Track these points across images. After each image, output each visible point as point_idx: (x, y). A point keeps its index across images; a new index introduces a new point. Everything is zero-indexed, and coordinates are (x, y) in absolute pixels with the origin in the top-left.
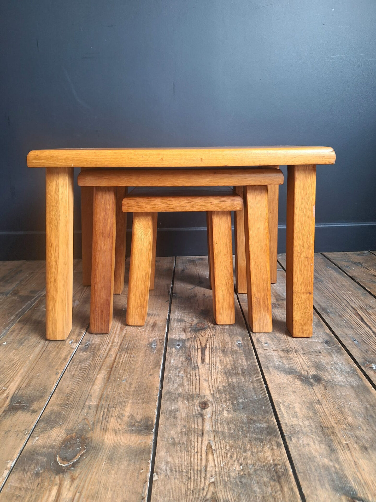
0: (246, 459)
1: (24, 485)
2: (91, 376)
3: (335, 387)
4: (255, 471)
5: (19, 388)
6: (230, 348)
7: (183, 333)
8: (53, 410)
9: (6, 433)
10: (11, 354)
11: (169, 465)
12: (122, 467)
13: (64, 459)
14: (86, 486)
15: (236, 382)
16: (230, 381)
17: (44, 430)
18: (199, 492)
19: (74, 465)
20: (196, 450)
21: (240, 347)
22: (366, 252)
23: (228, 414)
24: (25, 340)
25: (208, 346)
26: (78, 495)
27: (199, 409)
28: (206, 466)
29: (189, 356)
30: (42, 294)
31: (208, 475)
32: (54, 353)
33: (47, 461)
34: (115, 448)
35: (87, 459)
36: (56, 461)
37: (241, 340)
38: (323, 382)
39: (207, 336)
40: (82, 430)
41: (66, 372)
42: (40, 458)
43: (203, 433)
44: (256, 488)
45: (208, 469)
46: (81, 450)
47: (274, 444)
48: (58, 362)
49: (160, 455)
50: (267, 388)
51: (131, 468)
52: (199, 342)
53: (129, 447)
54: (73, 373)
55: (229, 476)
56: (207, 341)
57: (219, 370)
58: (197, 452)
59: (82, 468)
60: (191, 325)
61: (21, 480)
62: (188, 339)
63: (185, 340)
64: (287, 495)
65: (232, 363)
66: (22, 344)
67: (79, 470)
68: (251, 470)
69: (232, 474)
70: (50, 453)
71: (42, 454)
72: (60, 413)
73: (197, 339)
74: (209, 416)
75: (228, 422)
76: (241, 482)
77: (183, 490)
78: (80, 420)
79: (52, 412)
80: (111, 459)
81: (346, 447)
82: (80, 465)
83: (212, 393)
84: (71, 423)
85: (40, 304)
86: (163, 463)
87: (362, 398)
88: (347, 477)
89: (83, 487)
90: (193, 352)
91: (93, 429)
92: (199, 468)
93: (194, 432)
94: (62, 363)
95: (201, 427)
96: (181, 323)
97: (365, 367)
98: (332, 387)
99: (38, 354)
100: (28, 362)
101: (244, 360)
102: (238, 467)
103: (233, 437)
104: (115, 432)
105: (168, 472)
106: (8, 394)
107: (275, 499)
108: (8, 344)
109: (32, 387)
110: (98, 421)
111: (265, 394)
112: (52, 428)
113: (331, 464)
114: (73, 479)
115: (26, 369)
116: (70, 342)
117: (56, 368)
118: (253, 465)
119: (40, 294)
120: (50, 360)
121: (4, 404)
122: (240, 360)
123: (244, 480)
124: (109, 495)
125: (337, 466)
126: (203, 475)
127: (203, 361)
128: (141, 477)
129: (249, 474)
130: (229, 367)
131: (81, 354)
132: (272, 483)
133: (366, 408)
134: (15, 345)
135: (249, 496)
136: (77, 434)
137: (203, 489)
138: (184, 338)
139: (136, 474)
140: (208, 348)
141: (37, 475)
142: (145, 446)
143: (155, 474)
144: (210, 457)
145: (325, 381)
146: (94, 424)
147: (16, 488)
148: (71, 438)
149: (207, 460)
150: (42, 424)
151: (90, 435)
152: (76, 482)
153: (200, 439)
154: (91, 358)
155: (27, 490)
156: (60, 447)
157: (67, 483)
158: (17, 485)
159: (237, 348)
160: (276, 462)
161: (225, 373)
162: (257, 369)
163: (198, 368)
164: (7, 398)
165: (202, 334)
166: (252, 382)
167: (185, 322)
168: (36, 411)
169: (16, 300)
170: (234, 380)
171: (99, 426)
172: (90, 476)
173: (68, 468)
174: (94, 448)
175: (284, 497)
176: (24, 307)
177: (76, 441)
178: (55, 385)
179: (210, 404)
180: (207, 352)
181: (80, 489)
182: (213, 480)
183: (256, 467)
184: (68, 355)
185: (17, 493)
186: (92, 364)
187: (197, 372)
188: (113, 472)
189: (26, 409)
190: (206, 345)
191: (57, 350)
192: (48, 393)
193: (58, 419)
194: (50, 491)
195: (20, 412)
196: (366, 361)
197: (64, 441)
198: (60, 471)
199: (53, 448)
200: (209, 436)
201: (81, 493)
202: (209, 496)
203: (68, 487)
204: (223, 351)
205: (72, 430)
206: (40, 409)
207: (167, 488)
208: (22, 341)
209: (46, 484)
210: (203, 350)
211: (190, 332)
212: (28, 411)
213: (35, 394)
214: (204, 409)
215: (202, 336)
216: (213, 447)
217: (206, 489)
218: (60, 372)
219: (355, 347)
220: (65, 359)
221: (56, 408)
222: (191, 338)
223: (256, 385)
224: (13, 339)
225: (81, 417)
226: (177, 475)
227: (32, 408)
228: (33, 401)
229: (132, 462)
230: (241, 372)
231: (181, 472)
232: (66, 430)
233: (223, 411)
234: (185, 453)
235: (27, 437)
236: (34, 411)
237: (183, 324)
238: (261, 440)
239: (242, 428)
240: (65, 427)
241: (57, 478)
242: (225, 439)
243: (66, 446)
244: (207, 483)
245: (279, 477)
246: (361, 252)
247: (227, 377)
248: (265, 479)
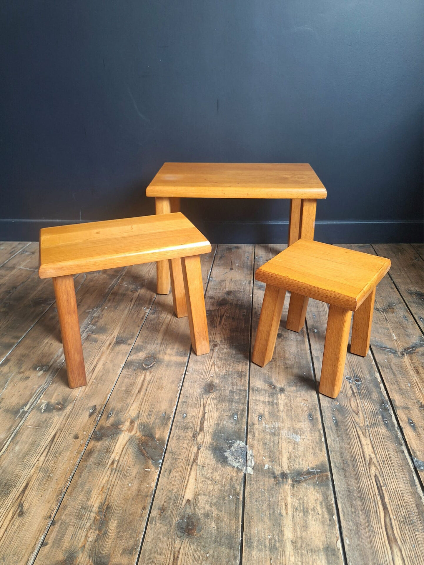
0: (229, 369)
1: (129, 373)
2: (157, 329)
3: (287, 341)
4: (232, 373)
5: (119, 333)
6: (237, 317)
7: (212, 306)
8: (139, 344)
9: (117, 353)
10: (111, 314)
11: (194, 369)
12: (173, 369)
13: (146, 365)
14: (156, 375)
15: (235, 335)
16: (232, 334)
17: (135, 353)
18: (205, 379)
19: (150, 367)
20: (207, 364)
21: (243, 316)
22: (368, 244)
23: (226, 350)
24: (117, 306)
25: (225, 315)
26: (153, 378)
27: (212, 347)
28: (210, 370)
29: (213, 320)
30: (122, 274)
31: (210, 374)
32: (136, 315)
33: (138, 365)
34: (169, 362)
35: (156, 365)
36: (142, 366)
37: (246, 312)
38: (282, 338)
39: (226, 309)
40: (153, 354)
41: (144, 325)
42: (135, 364)
43: (212, 358)
44: (230, 379)
45: (211, 371)
46: (153, 362)
47: (244, 364)
48: (138, 320)
49: (190, 365)
50: (251, 339)
51: (177, 369)
52: (220, 312)
53: (176, 362)
54: (147, 326)
55: (220, 375)
56: (225, 311)
57: (227, 329)
58: (207, 365)
59: (154, 368)
60: (218, 301)
61: (128, 372)
62: (214, 310)
63: (212, 311)
64: (242, 382)
65: (236, 325)
66: (116, 308)
67: (153, 370)
68: (230, 373)
69: (221, 374)
70: (139, 362)
71: (135, 363)
72: (143, 346)
73: (220, 310)
74: (217, 350)
75: (225, 354)
76: (224, 377)
77: (198, 379)
78: (152, 350)
79: (138, 345)
80: (167, 366)
81: (278, 367)
82: (153, 367)
83: (221, 340)
84: (148, 350)
85: (122, 282)
86: (191, 368)
87: (299, 346)
88: (272, 377)
89: (155, 375)
90: (215, 318)
91: (159, 353)
92: (207, 371)
93: (208, 357)
94: (141, 321)
95: (211, 355)
96: (212, 299)
97: (310, 330)
98: (286, 340)
99: (127, 315)
100: (122, 319)
101: (243, 324)
102: (224, 371)
103: (226, 360)
104: (170, 355)
105: (193, 372)
106: (114, 336)
107: (237, 383)
108: (108, 308)
109: (126, 333)
110: (162, 350)
111: (248, 342)
112: (139, 352)
113: (268, 373)
114: (150, 372)
115: (121, 323)
116: (145, 308)
117: (138, 323)
118: (232, 371)
119: (121, 274)
120: (134, 319)
121: (113, 340)
122: (241, 324)
123: (226, 376)
124: (167, 378)
125: (270, 374)
126: (208, 373)
127: (220, 323)
128: (180, 373)
129: (229, 374)
130: (234, 327)
131: (151, 316)
132: (238, 378)
133: (298, 351)
134: (113, 309)
135: (226, 382)
136: (151, 355)
137: (207, 378)
138: (212, 309)
139: (178, 372)
140: (224, 316)
141: (135, 370)
142: (183, 362)
143: (187, 372)
144: (213, 367)
145: (284, 337)
146: (159, 351)
147: (126, 374)
148: (149, 357)
149: (211, 368)
150: (134, 350)
151: (158, 356)
152: (152, 374)
153: (210, 360)
154: (157, 319)
155: (131, 375)
156: (144, 360)
157: (148, 373)
158: (126, 373)
159: (241, 317)
160: (242, 371)
161: (231, 331)
162: (249, 329)
163: (216, 327)
164: (114, 337)
165: (223, 308)
166: (244, 336)
167: (215, 299)
168: (130, 345)
169: (106, 278)
170: (234, 334)
171: (162, 353)
172: (158, 372)
173: (148, 369)
174: (160, 361)
175: (241, 383)
176: (112, 283)
177: (151, 358)
178: (139, 332)
179: (218, 345)
180: (223, 319)
181: (154, 376)
182: (212, 375)
183: (233, 372)
184: (144, 316)
185: (127, 376)
186: (158, 322)
187: (215, 329)
188: (168, 371)
189: (125, 343)
190: (224, 314)
191: (137, 313)
192: (135, 336)
193: (142, 349)
194: (141, 376)
195: (122, 345)
196: (313, 327)
197: (145, 358)
198: (144, 369)
199: (140, 361)
200: (215, 359)
201: (154, 377)
202: (209, 381)
203: (149, 375)
204: (233, 318)
205: (149, 353)
206: (132, 343)
207: (192, 377)
208: (116, 306)
209: (139, 373)
210: (221, 317)
211: (216, 306)
212: (126, 344)
213: (128, 336)
214: (215, 347)
215: (223, 309)
216: (215, 364)
217: (208, 378)
218: (141, 325)
219: (312, 319)
220: (142, 318)
221: (140, 343)
222: (216, 309)
223: (245, 338)
224: (110, 305)
225: (153, 348)
226: (197, 373)
227: (128, 343)
228: (128, 340)
229: (177, 367)
230: (239, 330)
231: (199, 372)
232: (146, 353)
233: (224, 348)
234: (202, 365)
235: (128, 355)
236: (129, 344)
237: (212, 300)
238: (239, 362)
239: (232, 356)
240: (145, 352)
241: (144, 372)
242: (221, 360)
243: (146, 360)
244: (209, 376)
245: (242, 376)
246: (364, 244)
247: (231, 333)
248: (235, 376)
